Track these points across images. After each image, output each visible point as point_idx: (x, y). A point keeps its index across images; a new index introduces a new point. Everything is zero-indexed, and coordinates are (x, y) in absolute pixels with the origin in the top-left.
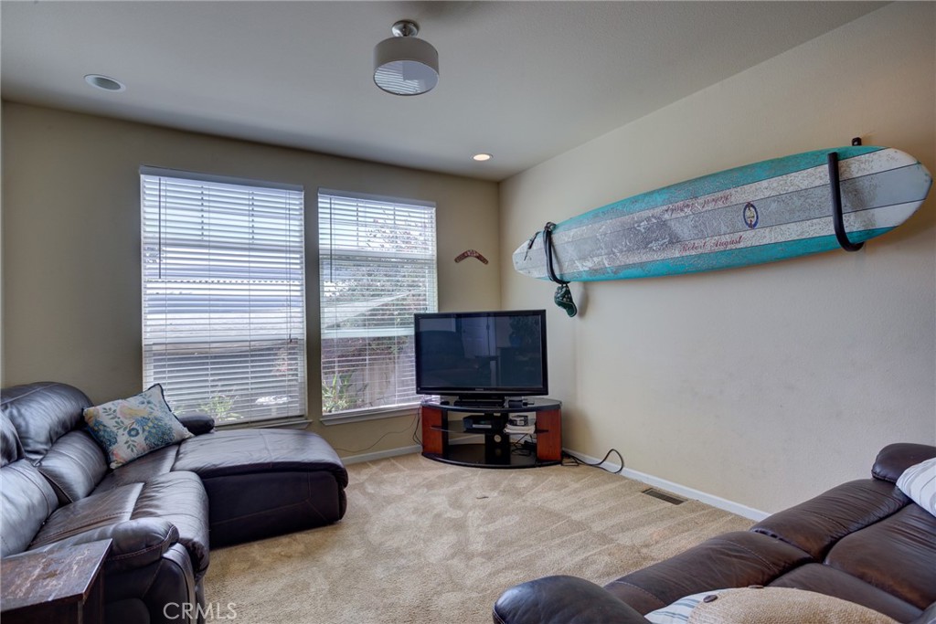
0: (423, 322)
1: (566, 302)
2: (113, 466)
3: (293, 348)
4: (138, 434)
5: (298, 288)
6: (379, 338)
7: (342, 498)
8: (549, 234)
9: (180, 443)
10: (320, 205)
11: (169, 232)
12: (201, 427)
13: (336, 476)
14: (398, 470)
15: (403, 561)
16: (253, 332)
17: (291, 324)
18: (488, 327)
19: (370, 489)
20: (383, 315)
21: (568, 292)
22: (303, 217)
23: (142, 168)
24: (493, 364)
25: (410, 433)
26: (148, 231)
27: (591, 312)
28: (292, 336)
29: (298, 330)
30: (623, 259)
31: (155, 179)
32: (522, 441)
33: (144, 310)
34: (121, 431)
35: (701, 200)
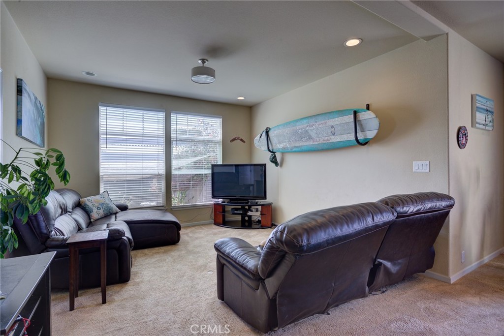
0: (215, 168)
1: (274, 161)
2: (92, 220)
3: (160, 178)
4: (100, 209)
5: (162, 150)
6: (198, 175)
7: (179, 235)
8: (267, 132)
9: (116, 213)
10: (172, 118)
11: (110, 129)
12: (123, 208)
13: (176, 227)
14: (203, 229)
15: (200, 255)
16: (143, 171)
17: (159, 167)
18: (251, 171)
19: (190, 235)
20: (199, 164)
21: (275, 157)
22: (164, 123)
23: (100, 103)
24: (251, 187)
25: (209, 214)
26: (102, 129)
27: (284, 165)
28: (160, 173)
29: (162, 171)
30: (293, 144)
31: (105, 108)
32: (257, 220)
33: (100, 161)
34: (94, 208)
35: (318, 123)
